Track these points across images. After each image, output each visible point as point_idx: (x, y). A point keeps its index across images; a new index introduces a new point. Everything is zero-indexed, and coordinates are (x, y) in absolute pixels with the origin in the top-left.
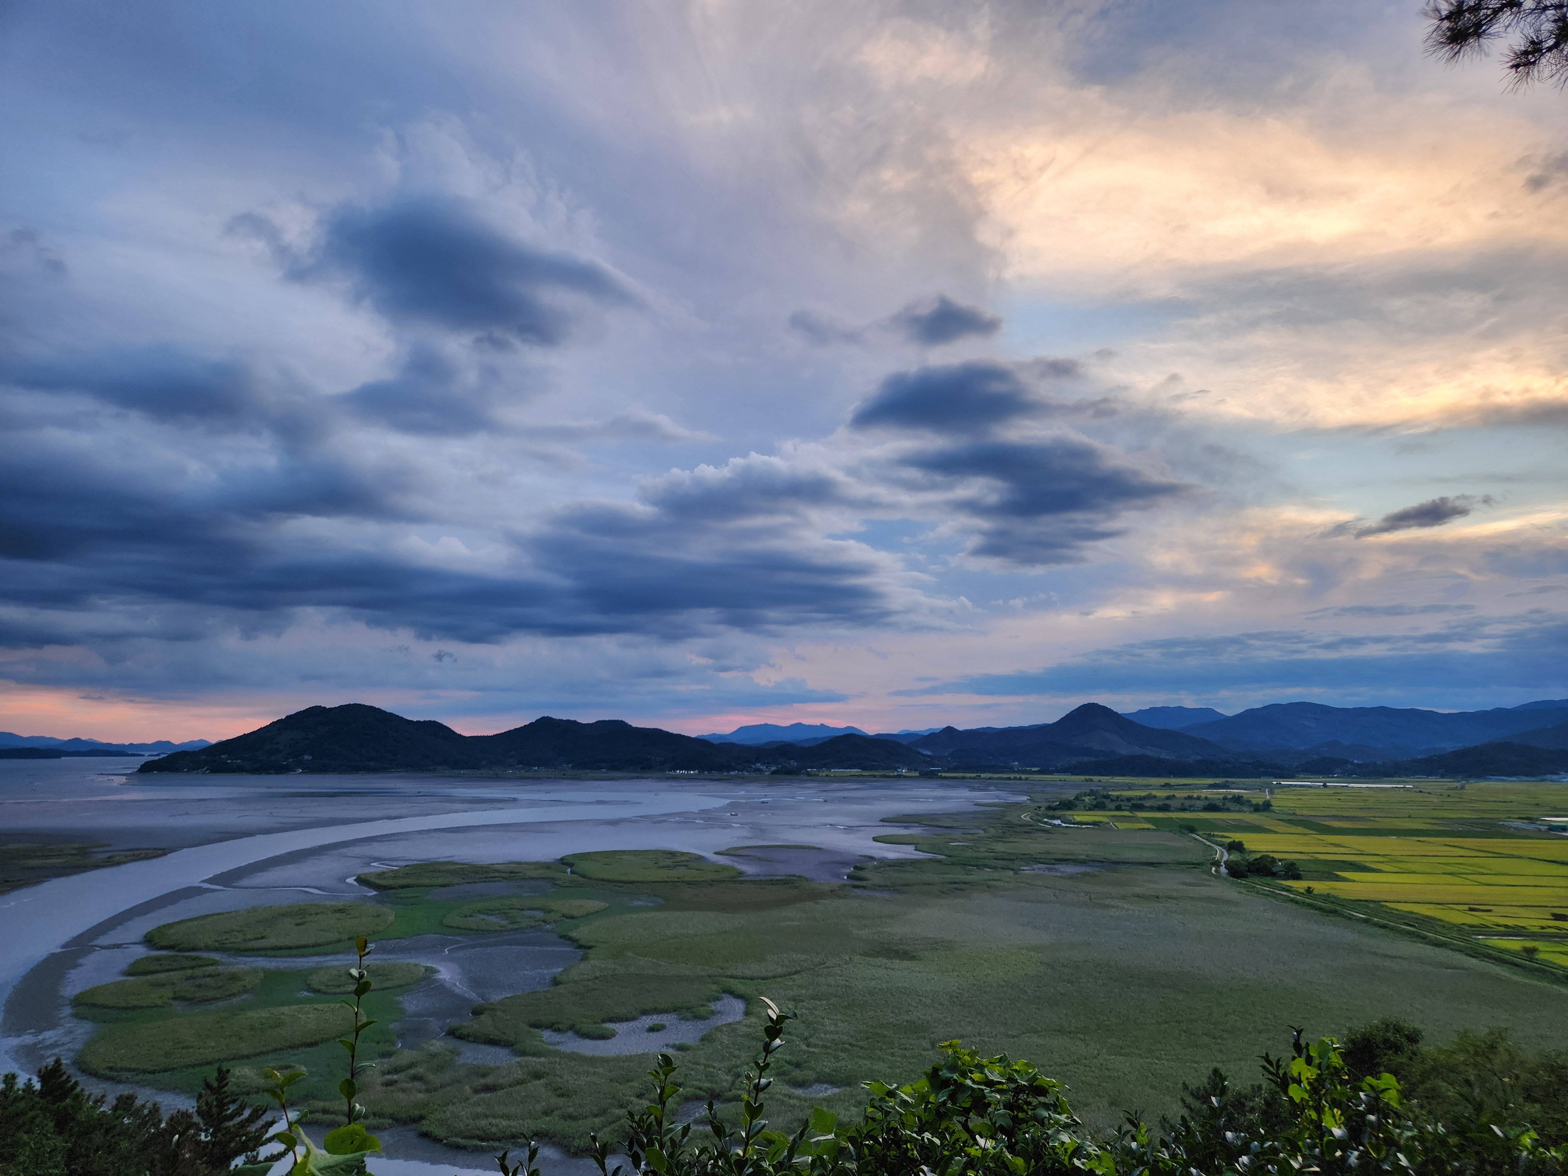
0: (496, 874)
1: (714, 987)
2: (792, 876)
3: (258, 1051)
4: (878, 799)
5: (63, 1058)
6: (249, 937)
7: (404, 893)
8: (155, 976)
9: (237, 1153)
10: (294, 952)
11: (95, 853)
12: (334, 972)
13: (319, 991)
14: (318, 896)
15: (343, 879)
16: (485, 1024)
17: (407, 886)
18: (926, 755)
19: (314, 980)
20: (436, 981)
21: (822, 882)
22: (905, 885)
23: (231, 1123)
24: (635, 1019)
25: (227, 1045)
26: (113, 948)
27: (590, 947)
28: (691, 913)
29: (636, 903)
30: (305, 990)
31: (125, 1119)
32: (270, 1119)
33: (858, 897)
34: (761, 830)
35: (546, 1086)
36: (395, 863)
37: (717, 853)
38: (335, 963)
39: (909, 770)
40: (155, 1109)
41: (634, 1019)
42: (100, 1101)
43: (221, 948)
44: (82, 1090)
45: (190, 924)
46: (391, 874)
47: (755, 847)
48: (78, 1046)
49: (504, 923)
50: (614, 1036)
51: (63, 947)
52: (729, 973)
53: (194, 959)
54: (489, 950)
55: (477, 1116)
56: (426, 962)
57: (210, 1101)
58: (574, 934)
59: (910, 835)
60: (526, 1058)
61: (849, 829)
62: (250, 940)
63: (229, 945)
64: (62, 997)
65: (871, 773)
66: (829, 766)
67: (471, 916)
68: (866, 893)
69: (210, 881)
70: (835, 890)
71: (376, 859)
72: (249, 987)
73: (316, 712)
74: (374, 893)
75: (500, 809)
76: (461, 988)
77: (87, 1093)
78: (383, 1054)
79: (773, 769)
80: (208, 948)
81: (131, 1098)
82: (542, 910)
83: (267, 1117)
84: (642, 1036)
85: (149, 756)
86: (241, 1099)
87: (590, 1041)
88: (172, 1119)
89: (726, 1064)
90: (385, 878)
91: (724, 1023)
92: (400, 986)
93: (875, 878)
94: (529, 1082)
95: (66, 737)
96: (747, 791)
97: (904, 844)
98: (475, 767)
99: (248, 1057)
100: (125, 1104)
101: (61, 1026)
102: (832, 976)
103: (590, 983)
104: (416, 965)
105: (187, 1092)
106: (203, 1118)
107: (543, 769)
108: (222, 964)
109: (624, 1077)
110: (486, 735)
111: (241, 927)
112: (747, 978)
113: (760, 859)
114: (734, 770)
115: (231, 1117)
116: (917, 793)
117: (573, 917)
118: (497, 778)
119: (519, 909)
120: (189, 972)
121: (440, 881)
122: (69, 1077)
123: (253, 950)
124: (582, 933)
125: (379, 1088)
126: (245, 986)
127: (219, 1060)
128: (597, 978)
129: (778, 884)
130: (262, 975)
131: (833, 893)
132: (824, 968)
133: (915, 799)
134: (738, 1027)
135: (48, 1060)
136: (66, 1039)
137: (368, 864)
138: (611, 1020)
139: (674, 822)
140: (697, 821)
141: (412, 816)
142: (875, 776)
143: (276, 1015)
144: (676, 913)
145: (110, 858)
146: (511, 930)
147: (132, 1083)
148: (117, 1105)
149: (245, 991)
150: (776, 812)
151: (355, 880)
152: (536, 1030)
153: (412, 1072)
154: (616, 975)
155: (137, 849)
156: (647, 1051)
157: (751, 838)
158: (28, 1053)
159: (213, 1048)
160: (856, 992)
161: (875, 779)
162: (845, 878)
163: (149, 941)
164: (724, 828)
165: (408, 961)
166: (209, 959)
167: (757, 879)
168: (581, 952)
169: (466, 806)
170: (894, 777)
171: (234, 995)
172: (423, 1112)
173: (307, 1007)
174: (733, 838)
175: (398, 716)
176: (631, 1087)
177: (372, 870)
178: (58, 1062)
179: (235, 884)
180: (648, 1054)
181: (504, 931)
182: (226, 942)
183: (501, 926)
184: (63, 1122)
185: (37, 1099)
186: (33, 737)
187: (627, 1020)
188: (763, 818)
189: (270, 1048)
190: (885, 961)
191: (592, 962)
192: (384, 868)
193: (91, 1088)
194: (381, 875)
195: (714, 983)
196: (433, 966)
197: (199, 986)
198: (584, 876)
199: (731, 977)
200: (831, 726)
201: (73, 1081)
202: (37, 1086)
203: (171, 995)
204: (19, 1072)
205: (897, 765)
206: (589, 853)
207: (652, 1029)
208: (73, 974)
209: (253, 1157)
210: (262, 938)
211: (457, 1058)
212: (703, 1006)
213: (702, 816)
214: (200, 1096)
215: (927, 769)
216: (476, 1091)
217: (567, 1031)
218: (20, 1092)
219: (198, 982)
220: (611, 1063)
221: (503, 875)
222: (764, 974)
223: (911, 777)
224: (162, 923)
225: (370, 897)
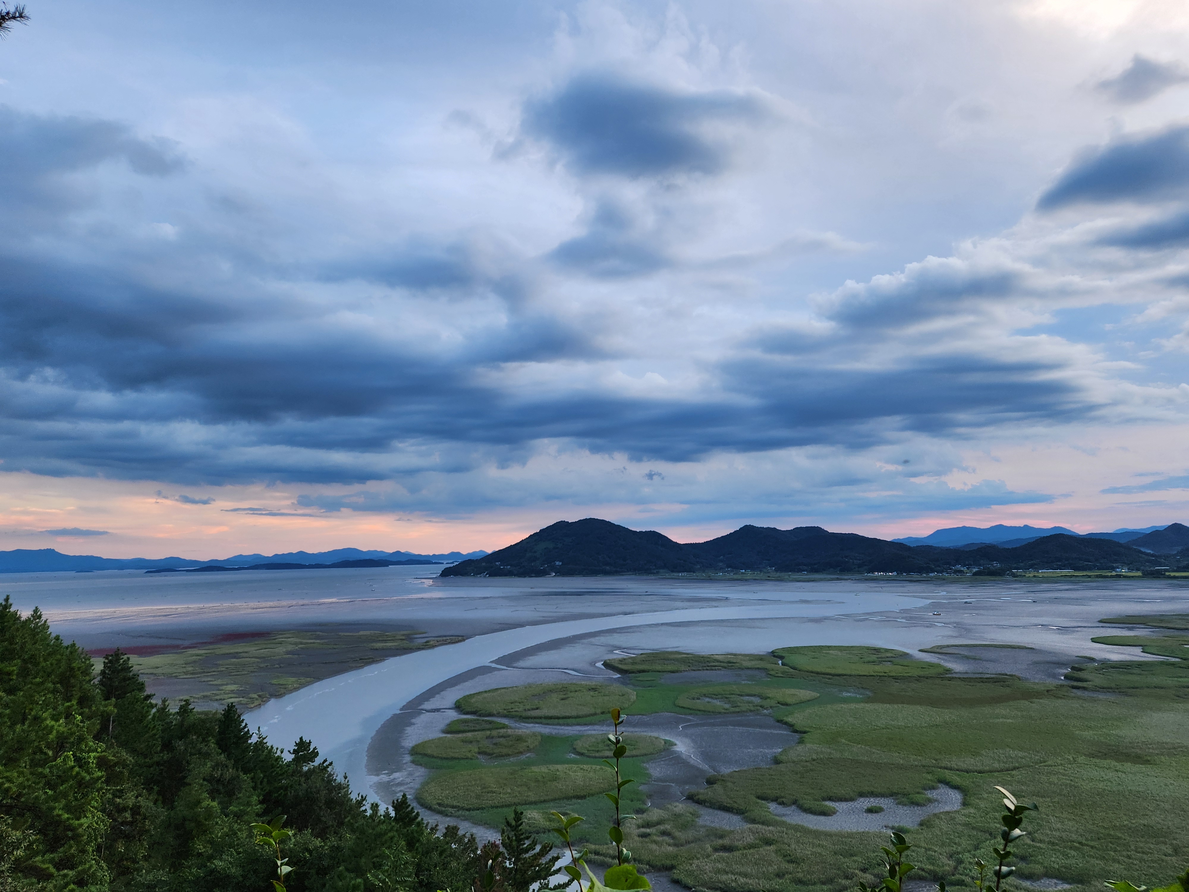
0: (717, 664)
1: (929, 777)
2: (1003, 675)
3: (542, 799)
4: (1095, 599)
5: (407, 793)
6: (528, 707)
7: (642, 677)
8: (464, 735)
9: (534, 880)
10: (561, 721)
11: (417, 638)
12: (594, 740)
13: (582, 754)
14: (576, 677)
15: (593, 664)
16: (718, 792)
17: (643, 671)
18: (1148, 554)
19: (579, 745)
20: (675, 752)
21: (1036, 681)
22: (1133, 688)
23: (527, 855)
24: (854, 800)
25: (519, 792)
26: (434, 712)
27: (805, 732)
28: (900, 706)
29: (845, 694)
30: (572, 753)
31: (453, 845)
32: (555, 855)
33: (1079, 698)
34: (966, 629)
35: (776, 852)
36: (632, 651)
37: (921, 651)
38: (593, 732)
39: (1130, 570)
40: (472, 839)
41: (852, 800)
42: (434, 829)
43: (508, 715)
44: (422, 819)
45: (486, 695)
46: (630, 660)
47: (961, 646)
48: (417, 786)
49: (727, 706)
50: (834, 813)
51: (401, 710)
52: (943, 765)
53: (490, 722)
54: (716, 729)
55: (718, 871)
56: (665, 736)
57: (510, 836)
58: (789, 719)
59: (1135, 636)
60: (757, 826)
61: (1063, 630)
62: (529, 710)
63: (514, 713)
64: (403, 747)
65: (1085, 573)
66: (1035, 567)
67: (698, 699)
68: (1086, 694)
69: (497, 662)
70: (1052, 690)
71: (619, 648)
72: (531, 747)
73: (561, 525)
74: (619, 676)
75: (715, 607)
76: (696, 760)
77: (425, 822)
78: (637, 811)
79: (975, 570)
80: (499, 715)
81: (456, 829)
82: (759, 696)
83: (553, 853)
84: (861, 816)
85: (447, 563)
86: (533, 836)
87: (812, 816)
88: (485, 847)
89: (947, 849)
90: (625, 664)
91: (942, 811)
92: (646, 755)
93: (1097, 680)
94: (761, 847)
95: (391, 551)
96: (948, 592)
97: (1129, 645)
98: (690, 570)
99: (535, 803)
100: (451, 832)
101: (405, 769)
102: (1054, 774)
103: (808, 764)
104: (657, 738)
105: (494, 828)
106: (506, 849)
107: (749, 572)
108: (511, 728)
109: (847, 852)
110: (697, 542)
111: (521, 699)
112: (962, 771)
113: (967, 658)
114: (933, 572)
115: (527, 851)
116: (1140, 593)
117: (786, 704)
118: (710, 580)
119: (739, 695)
120: (488, 733)
121: (670, 668)
122: (413, 808)
123: (532, 718)
124: (797, 718)
125: (637, 838)
126: (528, 747)
127: (516, 804)
128: (814, 760)
129: (989, 682)
130: (540, 738)
131: (1049, 693)
132: (1045, 766)
133: (1140, 600)
134: (957, 816)
135: (398, 795)
136: (408, 780)
137: (611, 652)
138: (830, 799)
139: (876, 621)
140: (899, 620)
141: (642, 612)
142: (1090, 577)
143: (552, 771)
144: (885, 705)
145: (426, 642)
146: (734, 712)
147: (455, 816)
148: (446, 833)
149: (529, 750)
150: (982, 612)
151: (603, 664)
152: (763, 802)
153: (662, 827)
154: (831, 758)
155: (445, 636)
156: (867, 829)
157: (956, 637)
158: (385, 788)
159: (510, 794)
160: (1083, 792)
161: (1089, 579)
162: (1062, 678)
163: (458, 707)
164: (927, 627)
165: (650, 734)
166: (501, 723)
167: (965, 676)
168: (797, 736)
169: (688, 604)
170: (1112, 577)
171: (521, 753)
172: (673, 862)
173: (575, 767)
174: (937, 636)
175: (625, 528)
176: (855, 861)
177: (615, 657)
178: (404, 796)
179: (515, 665)
180: (868, 833)
181: (728, 713)
182: (511, 710)
183: (724, 709)
184: (411, 844)
185: (393, 824)
186: (369, 551)
187: (846, 800)
188: (967, 618)
189: (550, 797)
190: (1114, 763)
191: (809, 746)
192: (624, 655)
193: (428, 818)
194: (622, 661)
195: (928, 773)
196: (671, 740)
197: (495, 744)
198: (794, 668)
199: (946, 768)
200: (1036, 527)
201: (416, 811)
202: (393, 814)
203: (476, 750)
204: (379, 802)
205: (1114, 565)
206: (797, 648)
207: (870, 811)
208: (409, 730)
209: (545, 884)
210: (537, 709)
211: (697, 820)
212: (918, 793)
213: (905, 615)
214: (503, 832)
215: (1152, 569)
216: (716, 850)
217: (790, 806)
218: (382, 817)
219: (494, 741)
220: (834, 838)
221: (722, 664)
222: (980, 768)
223: (1133, 577)
224: (468, 693)
225: (615, 679)
